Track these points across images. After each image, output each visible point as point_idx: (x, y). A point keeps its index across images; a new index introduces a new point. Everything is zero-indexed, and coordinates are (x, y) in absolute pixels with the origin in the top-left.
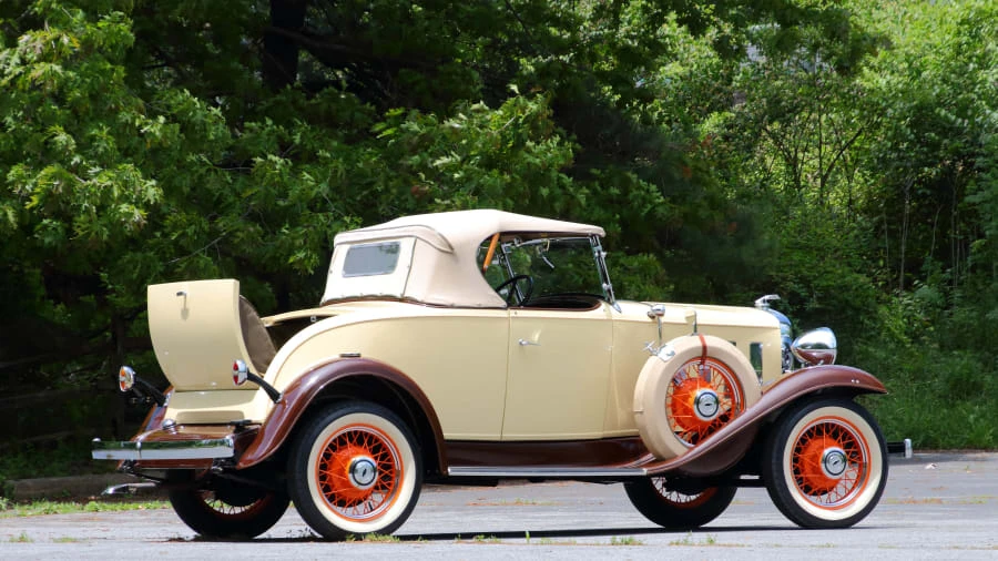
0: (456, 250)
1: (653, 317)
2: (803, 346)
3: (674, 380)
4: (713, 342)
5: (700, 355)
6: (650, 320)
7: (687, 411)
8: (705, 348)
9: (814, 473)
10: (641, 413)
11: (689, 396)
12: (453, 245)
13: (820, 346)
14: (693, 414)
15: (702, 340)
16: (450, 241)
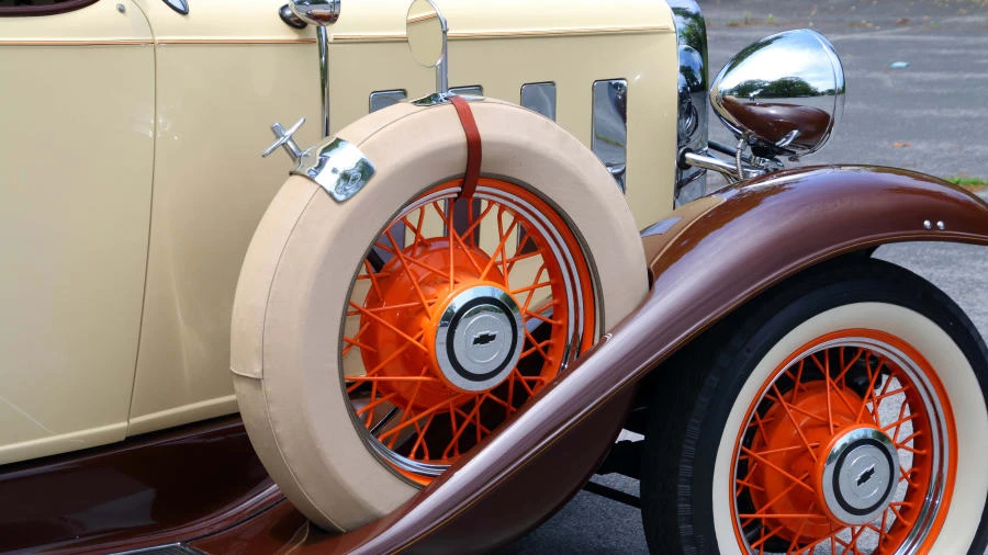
1: (296, 24)
2: (743, 90)
3: (373, 259)
5: (459, 166)
6: (289, 34)
7: (416, 360)
8: (474, 145)
9: (802, 508)
10: (257, 381)
11: (421, 310)
13: (787, 89)
14: (433, 371)
15: (466, 118)
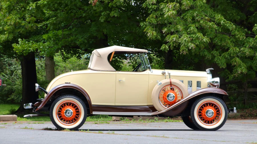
0: (101, 56)
4: (173, 80)
5: (170, 84)
8: (171, 82)
12: (101, 55)
15: (170, 80)
16: (100, 54)
